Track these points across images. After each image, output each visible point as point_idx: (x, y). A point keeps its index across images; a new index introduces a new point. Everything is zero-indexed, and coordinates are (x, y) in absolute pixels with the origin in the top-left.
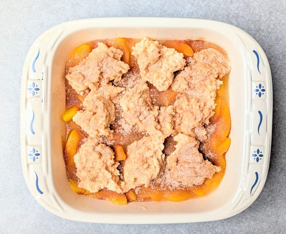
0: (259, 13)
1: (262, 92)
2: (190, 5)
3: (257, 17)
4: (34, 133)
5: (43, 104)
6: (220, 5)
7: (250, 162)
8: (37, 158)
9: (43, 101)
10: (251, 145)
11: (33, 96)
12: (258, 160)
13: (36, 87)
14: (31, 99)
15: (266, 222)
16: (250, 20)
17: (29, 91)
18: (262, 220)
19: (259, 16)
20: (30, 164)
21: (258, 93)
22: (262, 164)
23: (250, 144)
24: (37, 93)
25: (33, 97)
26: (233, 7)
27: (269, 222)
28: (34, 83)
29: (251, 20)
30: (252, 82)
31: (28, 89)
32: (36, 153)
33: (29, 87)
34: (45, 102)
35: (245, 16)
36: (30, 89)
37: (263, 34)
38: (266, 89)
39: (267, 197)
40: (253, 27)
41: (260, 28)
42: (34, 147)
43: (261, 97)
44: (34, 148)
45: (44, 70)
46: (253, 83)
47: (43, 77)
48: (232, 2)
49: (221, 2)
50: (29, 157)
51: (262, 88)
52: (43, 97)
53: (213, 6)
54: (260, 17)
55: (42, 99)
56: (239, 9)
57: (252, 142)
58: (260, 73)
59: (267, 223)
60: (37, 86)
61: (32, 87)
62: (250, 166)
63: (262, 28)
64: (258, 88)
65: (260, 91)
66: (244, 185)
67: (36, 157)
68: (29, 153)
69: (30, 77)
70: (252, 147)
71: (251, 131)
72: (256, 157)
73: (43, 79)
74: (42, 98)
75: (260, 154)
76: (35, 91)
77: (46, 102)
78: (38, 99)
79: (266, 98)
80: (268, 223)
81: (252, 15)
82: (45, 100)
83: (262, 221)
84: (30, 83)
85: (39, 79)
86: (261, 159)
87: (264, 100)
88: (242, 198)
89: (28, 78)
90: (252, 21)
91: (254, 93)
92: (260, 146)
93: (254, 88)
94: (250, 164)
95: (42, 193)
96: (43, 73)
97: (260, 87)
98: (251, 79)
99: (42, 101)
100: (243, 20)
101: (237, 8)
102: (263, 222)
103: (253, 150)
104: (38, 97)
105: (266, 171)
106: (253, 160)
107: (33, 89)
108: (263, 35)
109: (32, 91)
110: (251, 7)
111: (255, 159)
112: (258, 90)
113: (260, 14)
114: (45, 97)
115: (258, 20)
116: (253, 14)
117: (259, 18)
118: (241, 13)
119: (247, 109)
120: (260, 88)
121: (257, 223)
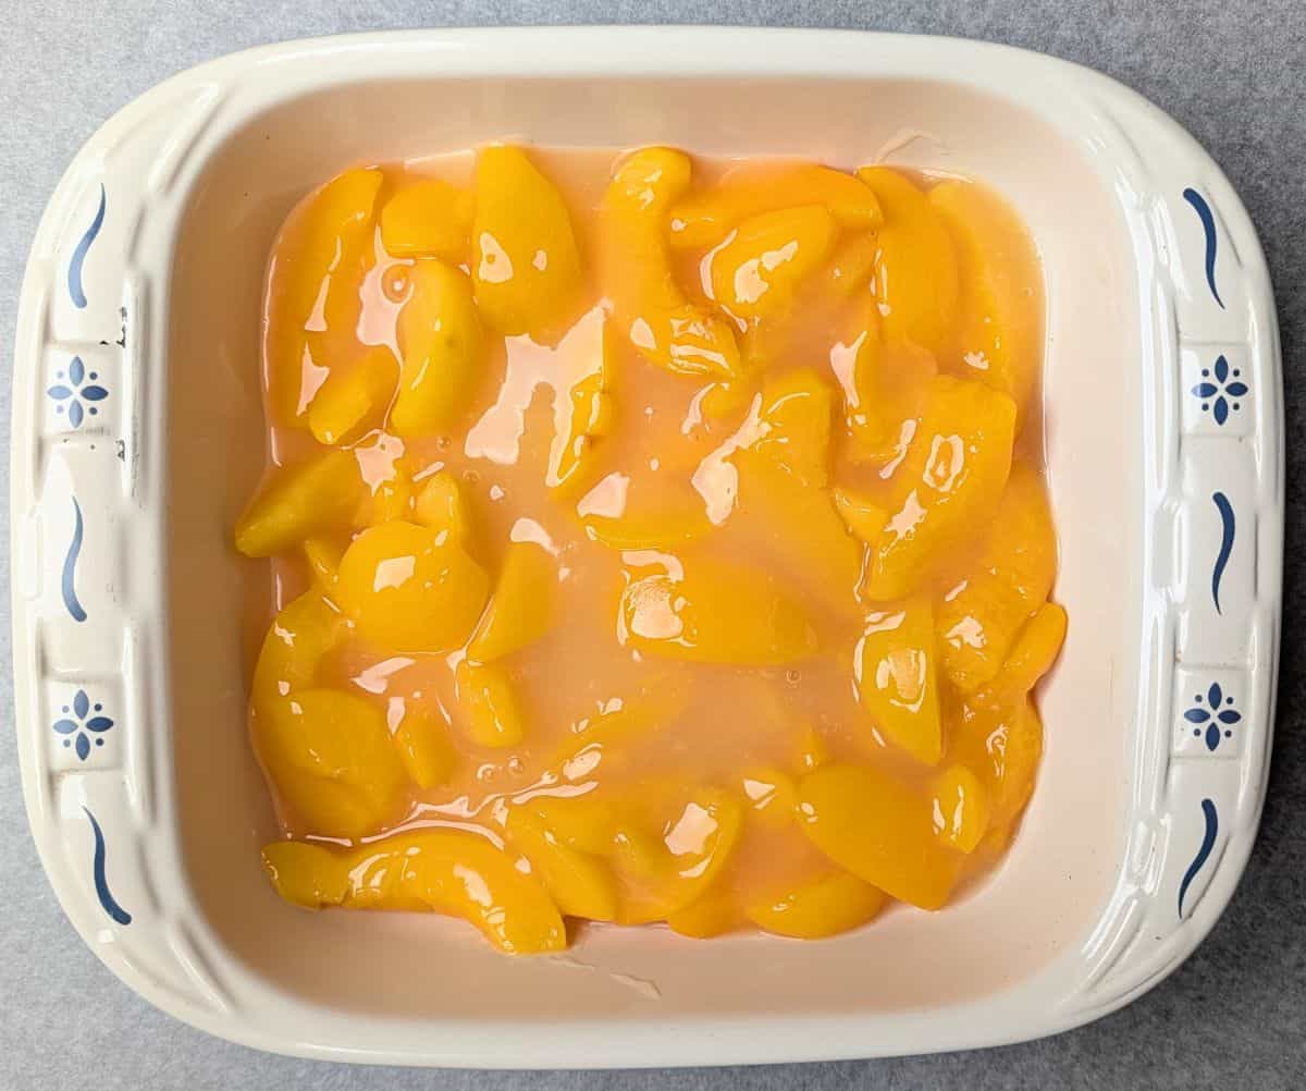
0: (1244, 66)
1: (1231, 400)
2: (909, 23)
3: (1234, 86)
4: (80, 616)
5: (126, 467)
6: (1055, 26)
7: (1178, 749)
8: (100, 742)
9: (129, 454)
10: (1178, 665)
11: (72, 429)
12: (1213, 739)
13: (87, 382)
14: (65, 441)
15: (1276, 1069)
16: (1199, 98)
17: (51, 404)
18: (1256, 1059)
19: (1240, 79)
20: (62, 771)
21: (1212, 401)
22: (1230, 758)
23: (1176, 660)
24: (93, 411)
25: (72, 433)
26: (1117, 38)
27: (1287, 1068)
28: (78, 360)
29: (1205, 96)
30: (1181, 347)
31: (49, 392)
32: (92, 714)
33: (52, 381)
34: (135, 458)
35: (1173, 77)
36: (60, 392)
37: (1262, 165)
38: (1252, 381)
39: (1282, 951)
40: (1213, 130)
41: (1248, 135)
42: (82, 687)
43: (1224, 425)
44: (81, 692)
45: (129, 297)
46: (1186, 353)
47: (123, 330)
48: (1112, 11)
49: (1062, 11)
50: (58, 738)
51: (1231, 379)
52: (126, 432)
53: (1020, 32)
54: (1251, 83)
55: (122, 443)
56: (1148, 48)
57: (1182, 646)
58: (1222, 305)
59: (1280, 1073)
60: (93, 376)
61: (67, 382)
62: (1176, 772)
63: (1260, 135)
64: (1212, 379)
65: (1221, 391)
66: (1146, 867)
67: (92, 736)
68: (57, 716)
69: (59, 332)
70: (1182, 674)
71: (1179, 591)
72: (1204, 727)
73: (122, 343)
74: (122, 438)
75: (1224, 706)
76: (87, 404)
77: (141, 456)
78: (101, 442)
79: (1251, 429)
80: (1284, 1071)
81: (1211, 72)
82: (134, 450)
83: (1255, 1062)
84: (60, 361)
85: (104, 343)
86: (1228, 734)
87: (1240, 440)
88: (1137, 930)
89: (47, 336)
90: (1207, 104)
91: (1193, 402)
92: (1225, 667)
93: (1192, 379)
94: (1173, 761)
95: (123, 918)
96: (124, 312)
97: (1221, 376)
98: (1178, 332)
99: (122, 455)
100: (1167, 100)
101: (1139, 43)
102: (1261, 1068)
103: (1190, 688)
104: (101, 431)
105: (1254, 793)
106: (1187, 737)
107: (77, 391)
108: (1264, 172)
109: (67, 403)
110: (1206, 37)
111: (1197, 733)
112: (1207, 390)
113: (1247, 70)
114: (135, 434)
115: (1238, 99)
116: (1215, 67)
117: (1244, 90)
118: (1154, 65)
119: (1159, 486)
120: (1222, 378)
121: (1233, 1070)
